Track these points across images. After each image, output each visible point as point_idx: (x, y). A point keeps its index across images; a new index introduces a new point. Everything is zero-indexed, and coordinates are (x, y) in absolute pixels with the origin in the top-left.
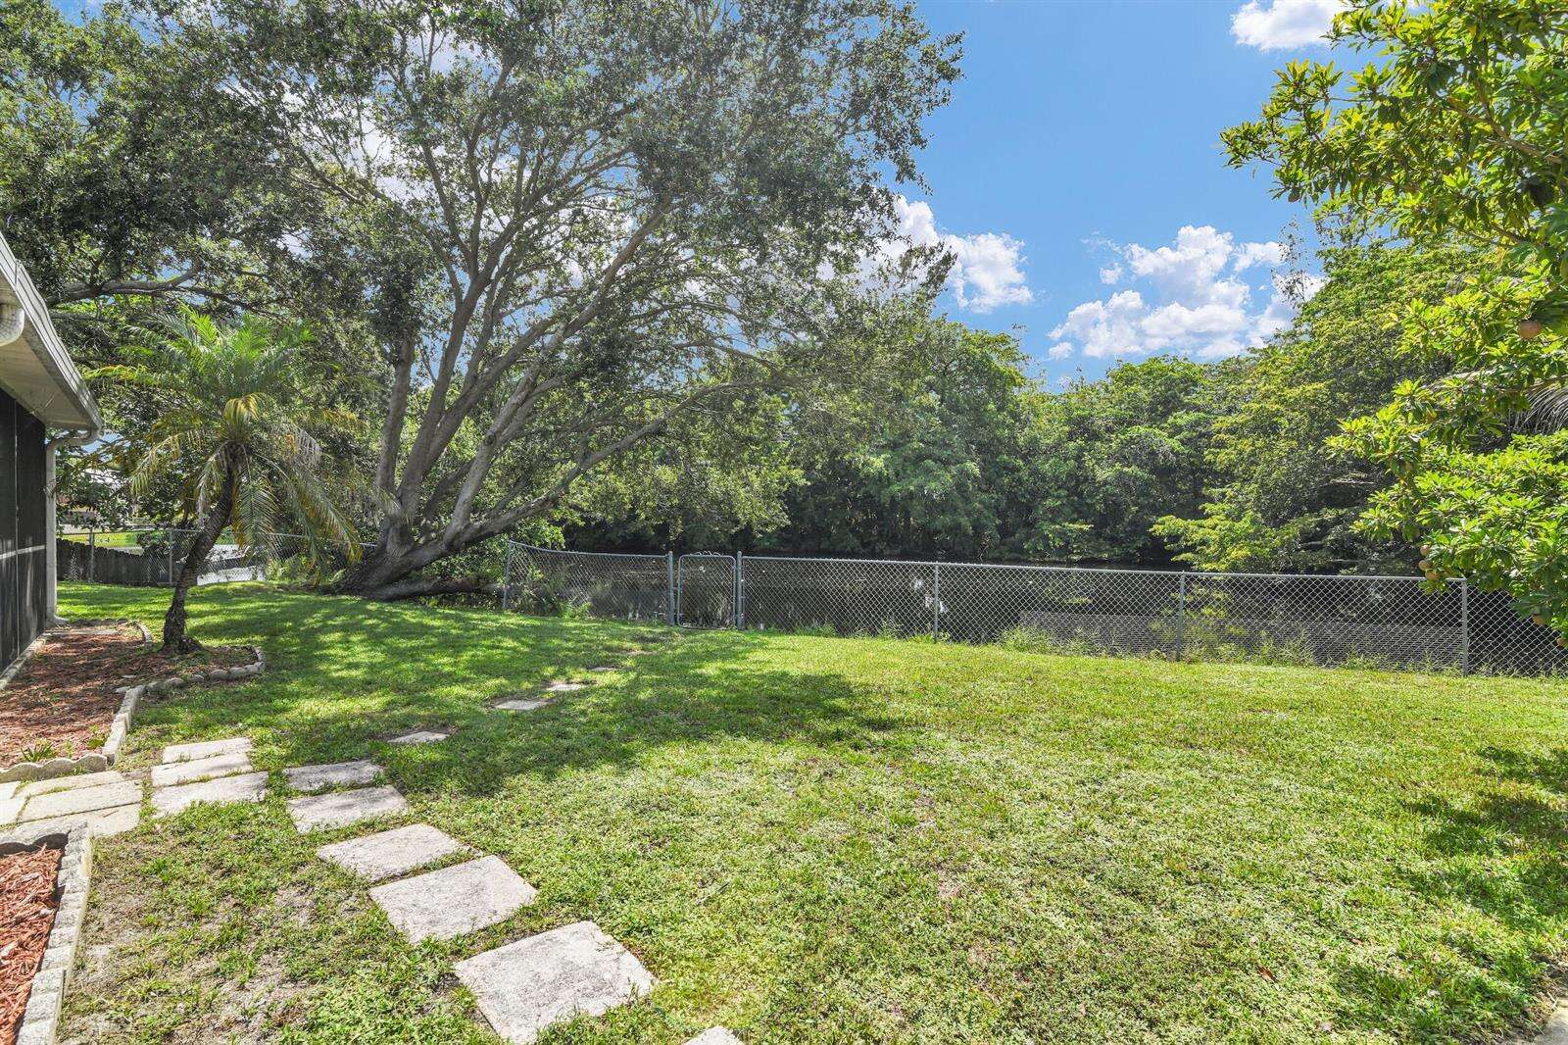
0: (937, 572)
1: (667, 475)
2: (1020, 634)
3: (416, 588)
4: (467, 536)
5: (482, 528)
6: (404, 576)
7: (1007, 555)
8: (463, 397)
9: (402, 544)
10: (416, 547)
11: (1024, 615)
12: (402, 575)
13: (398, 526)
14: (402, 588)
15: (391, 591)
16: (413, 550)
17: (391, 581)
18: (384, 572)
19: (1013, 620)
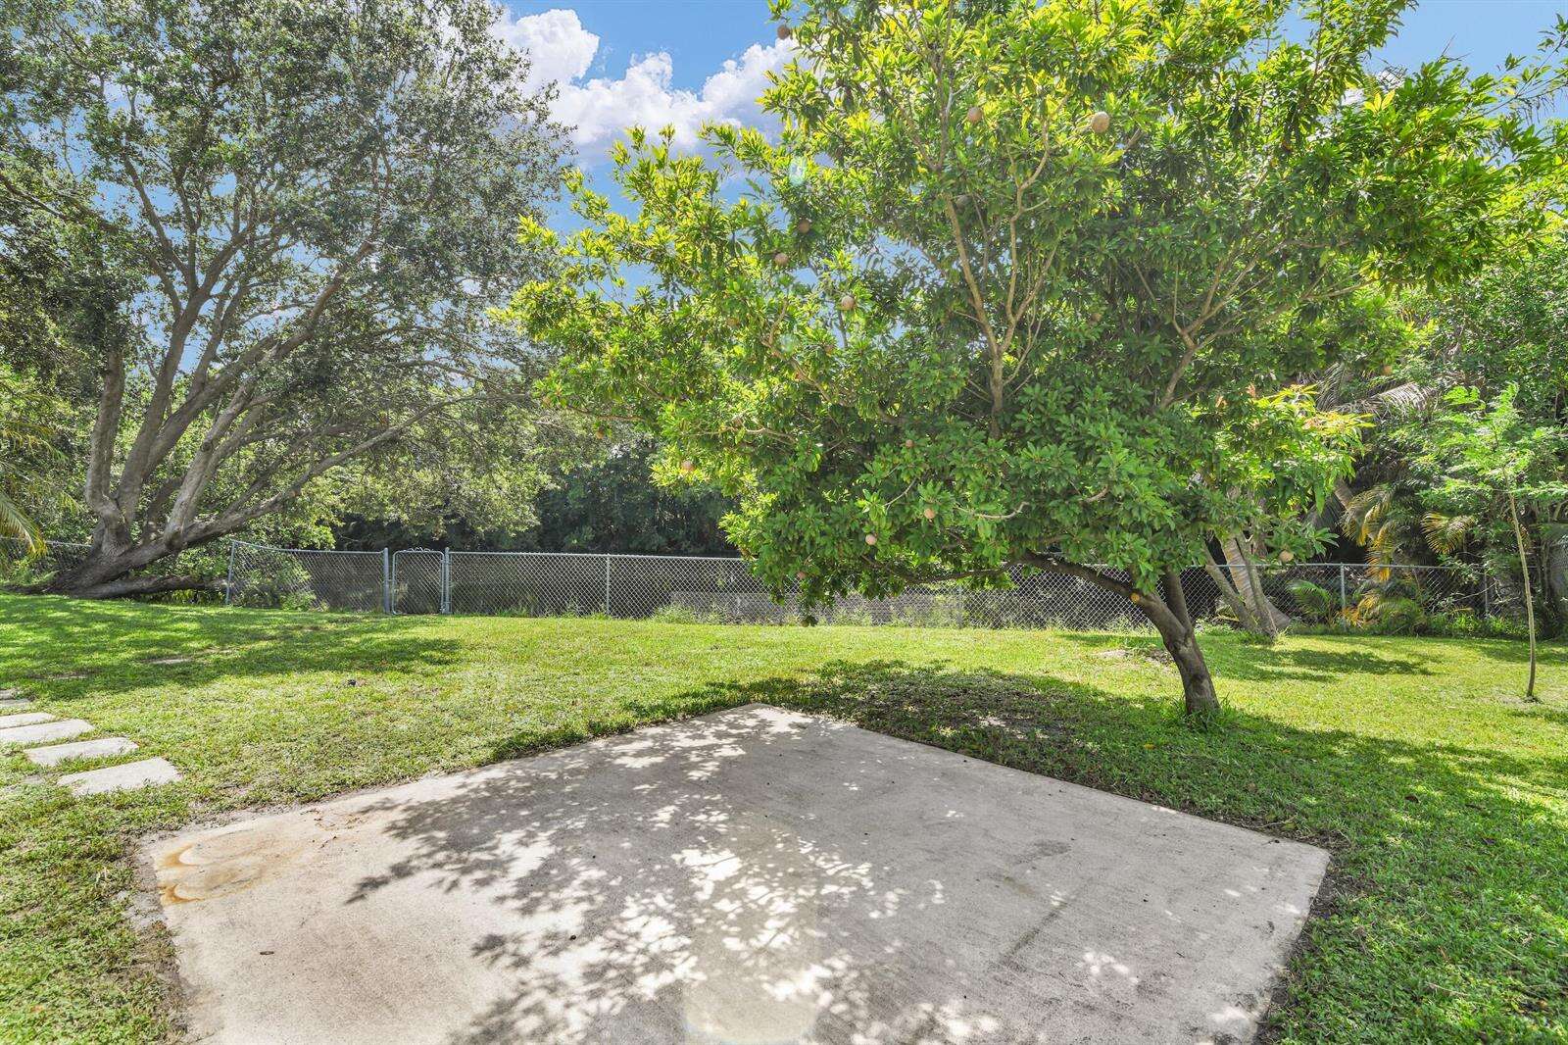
0: (608, 562)
1: (426, 477)
2: (672, 611)
3: (135, 586)
4: (191, 536)
5: (207, 528)
6: (119, 576)
7: (691, 550)
8: (190, 403)
9: (119, 544)
10: (134, 548)
11: (675, 595)
12: (120, 575)
13: (114, 526)
14: (119, 586)
15: (106, 589)
16: (131, 550)
17: (107, 579)
18: (99, 572)
19: (666, 601)
